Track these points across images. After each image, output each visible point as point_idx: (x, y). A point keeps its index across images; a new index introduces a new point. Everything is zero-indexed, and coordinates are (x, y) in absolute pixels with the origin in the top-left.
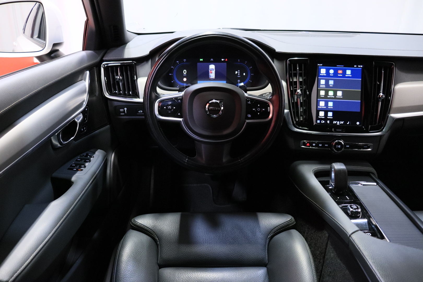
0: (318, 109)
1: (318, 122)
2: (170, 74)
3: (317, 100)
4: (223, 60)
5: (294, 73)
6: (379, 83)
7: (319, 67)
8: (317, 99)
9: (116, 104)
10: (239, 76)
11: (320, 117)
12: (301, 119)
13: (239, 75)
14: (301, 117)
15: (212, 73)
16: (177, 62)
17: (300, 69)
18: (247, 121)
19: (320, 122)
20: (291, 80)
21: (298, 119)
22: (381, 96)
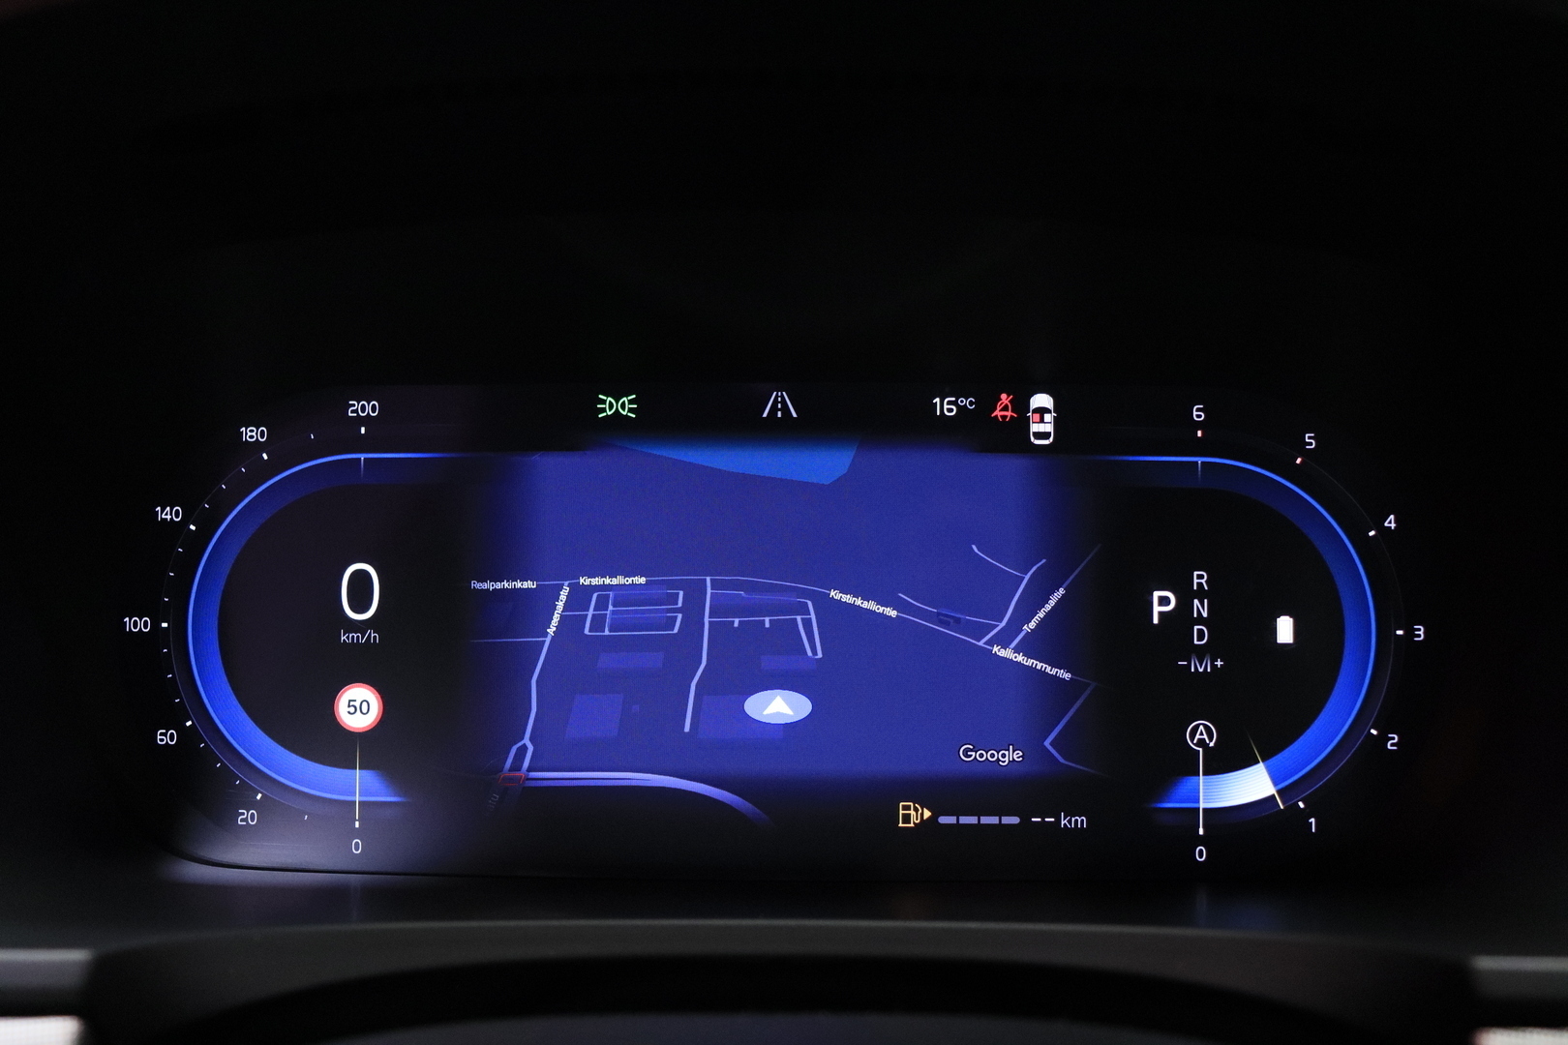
2: (137, 624)
4: (946, 407)
10: (1201, 653)
13: (1200, 636)
16: (251, 433)
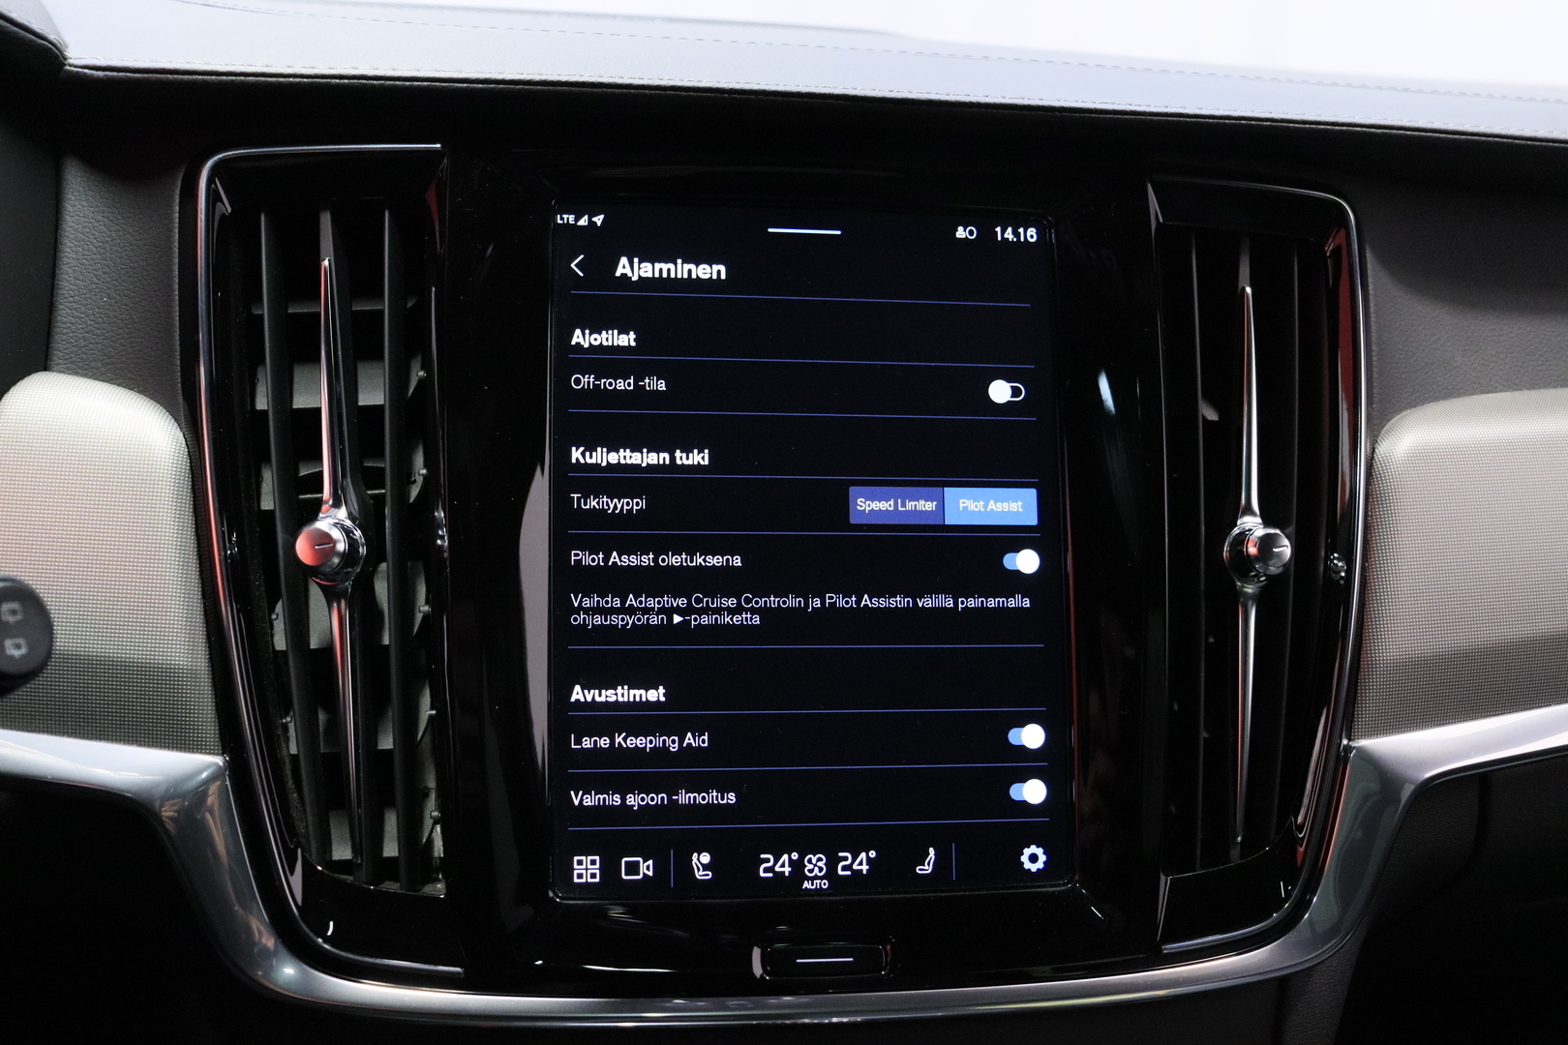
6: (1211, 415)
17: (359, 276)
19: (609, 869)
22: (1252, 550)
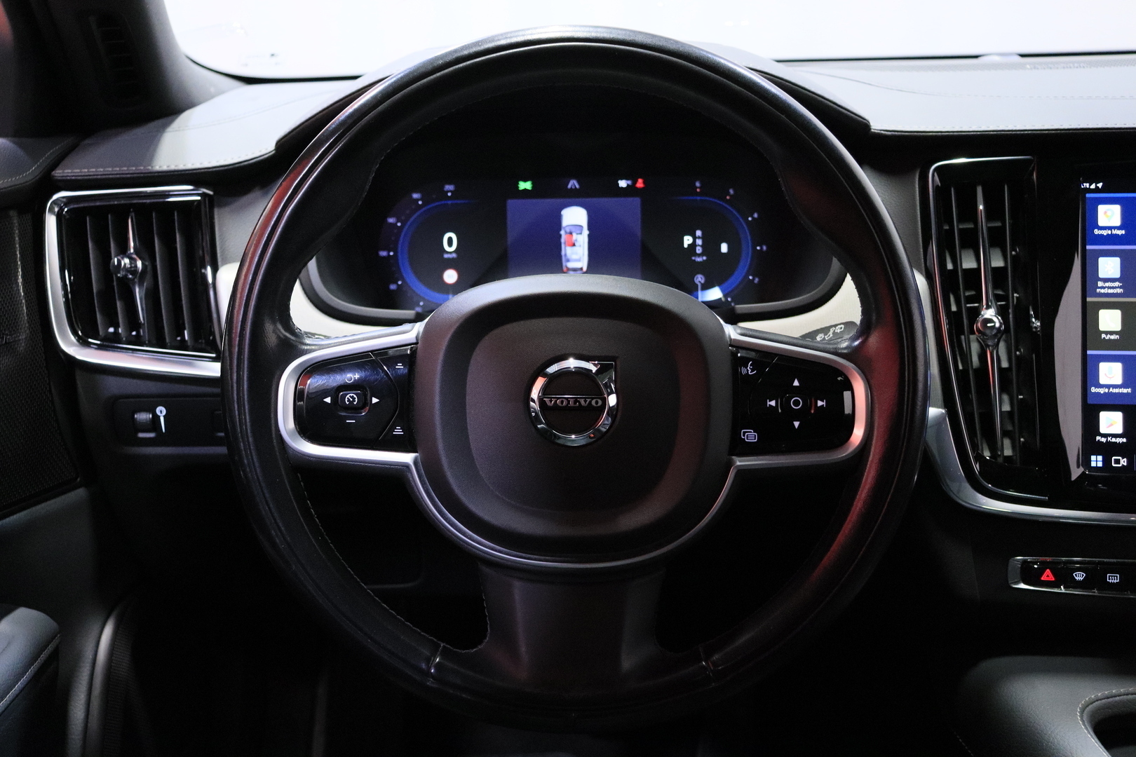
0: (1090, 401)
1: (1093, 464)
2: (383, 254)
3: (1084, 356)
4: (623, 184)
5: (961, 231)
7: (1088, 195)
8: (1084, 349)
9: (114, 386)
10: (699, 255)
11: (1104, 440)
12: (1008, 452)
13: (699, 250)
14: (1007, 442)
15: (574, 245)
16: (415, 196)
17: (994, 211)
18: (740, 462)
19: (1107, 461)
20: (950, 266)
21: (993, 449)
